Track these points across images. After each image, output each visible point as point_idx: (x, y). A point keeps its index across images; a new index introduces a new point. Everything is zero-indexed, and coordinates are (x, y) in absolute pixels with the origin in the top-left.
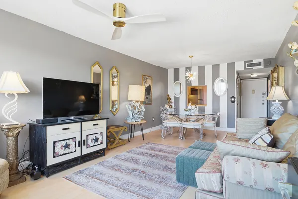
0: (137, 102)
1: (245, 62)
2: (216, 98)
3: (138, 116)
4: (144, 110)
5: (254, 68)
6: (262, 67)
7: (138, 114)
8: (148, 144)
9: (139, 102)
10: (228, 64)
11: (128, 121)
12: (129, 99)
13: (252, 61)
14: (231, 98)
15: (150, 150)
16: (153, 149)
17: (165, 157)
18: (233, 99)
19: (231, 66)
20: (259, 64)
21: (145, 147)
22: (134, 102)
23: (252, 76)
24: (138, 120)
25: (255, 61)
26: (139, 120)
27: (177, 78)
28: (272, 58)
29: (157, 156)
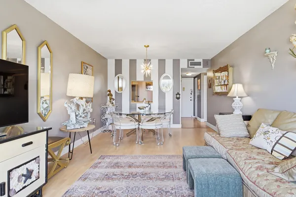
0: (82, 98)
1: (188, 60)
2: (162, 95)
3: (85, 120)
4: (91, 110)
5: (196, 67)
6: (201, 67)
7: (83, 116)
8: (102, 157)
9: (84, 100)
10: (173, 60)
11: (68, 128)
12: (68, 94)
13: (194, 60)
14: (176, 95)
15: (112, 167)
16: (117, 165)
17: (144, 175)
18: (178, 96)
19: (176, 62)
20: (199, 64)
21: (102, 164)
22: (78, 98)
23: (188, 75)
24: (84, 126)
25: (196, 60)
26: (86, 125)
27: (118, 70)
28: (209, 60)
29: (134, 175)
